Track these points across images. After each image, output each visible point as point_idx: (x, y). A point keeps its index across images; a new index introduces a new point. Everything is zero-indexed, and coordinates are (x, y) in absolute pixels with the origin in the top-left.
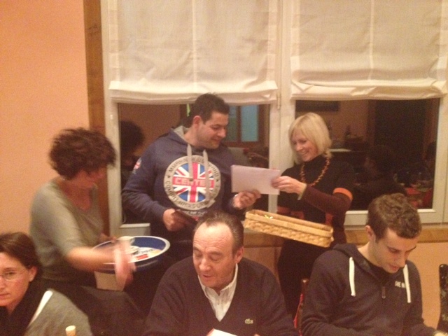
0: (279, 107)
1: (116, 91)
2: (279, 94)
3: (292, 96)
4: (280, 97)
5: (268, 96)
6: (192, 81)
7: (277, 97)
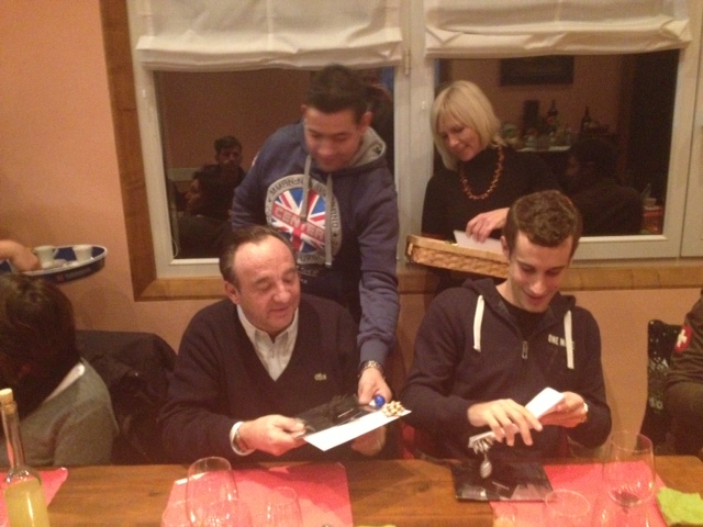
0: (407, 72)
1: (147, 52)
2: (407, 50)
3: (426, 52)
4: (409, 55)
5: (387, 53)
6: (266, 31)
7: (404, 56)
